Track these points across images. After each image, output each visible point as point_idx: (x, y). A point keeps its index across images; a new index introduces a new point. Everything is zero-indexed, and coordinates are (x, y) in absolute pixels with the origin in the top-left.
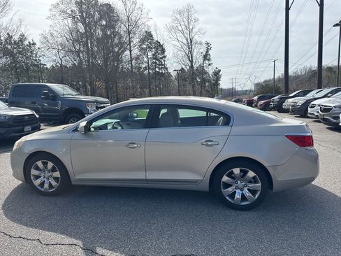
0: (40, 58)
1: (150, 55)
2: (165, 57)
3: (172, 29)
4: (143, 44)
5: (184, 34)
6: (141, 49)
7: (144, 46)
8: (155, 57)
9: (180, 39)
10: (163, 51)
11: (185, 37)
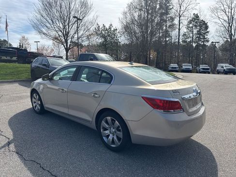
0: (119, 38)
1: (195, 31)
2: (208, 32)
3: (214, 10)
4: (190, 23)
5: (225, 13)
6: (188, 28)
7: (191, 25)
8: (199, 33)
9: (221, 17)
10: (207, 27)
11: (226, 14)
